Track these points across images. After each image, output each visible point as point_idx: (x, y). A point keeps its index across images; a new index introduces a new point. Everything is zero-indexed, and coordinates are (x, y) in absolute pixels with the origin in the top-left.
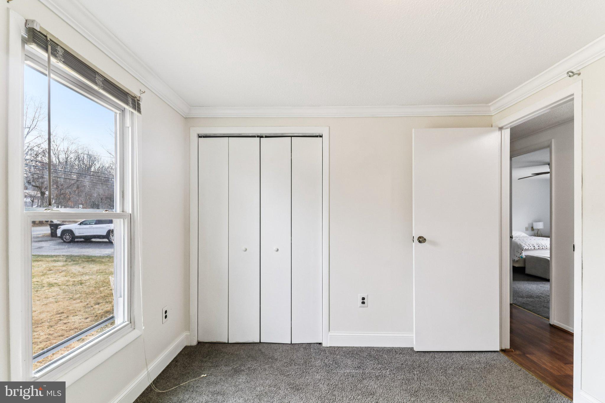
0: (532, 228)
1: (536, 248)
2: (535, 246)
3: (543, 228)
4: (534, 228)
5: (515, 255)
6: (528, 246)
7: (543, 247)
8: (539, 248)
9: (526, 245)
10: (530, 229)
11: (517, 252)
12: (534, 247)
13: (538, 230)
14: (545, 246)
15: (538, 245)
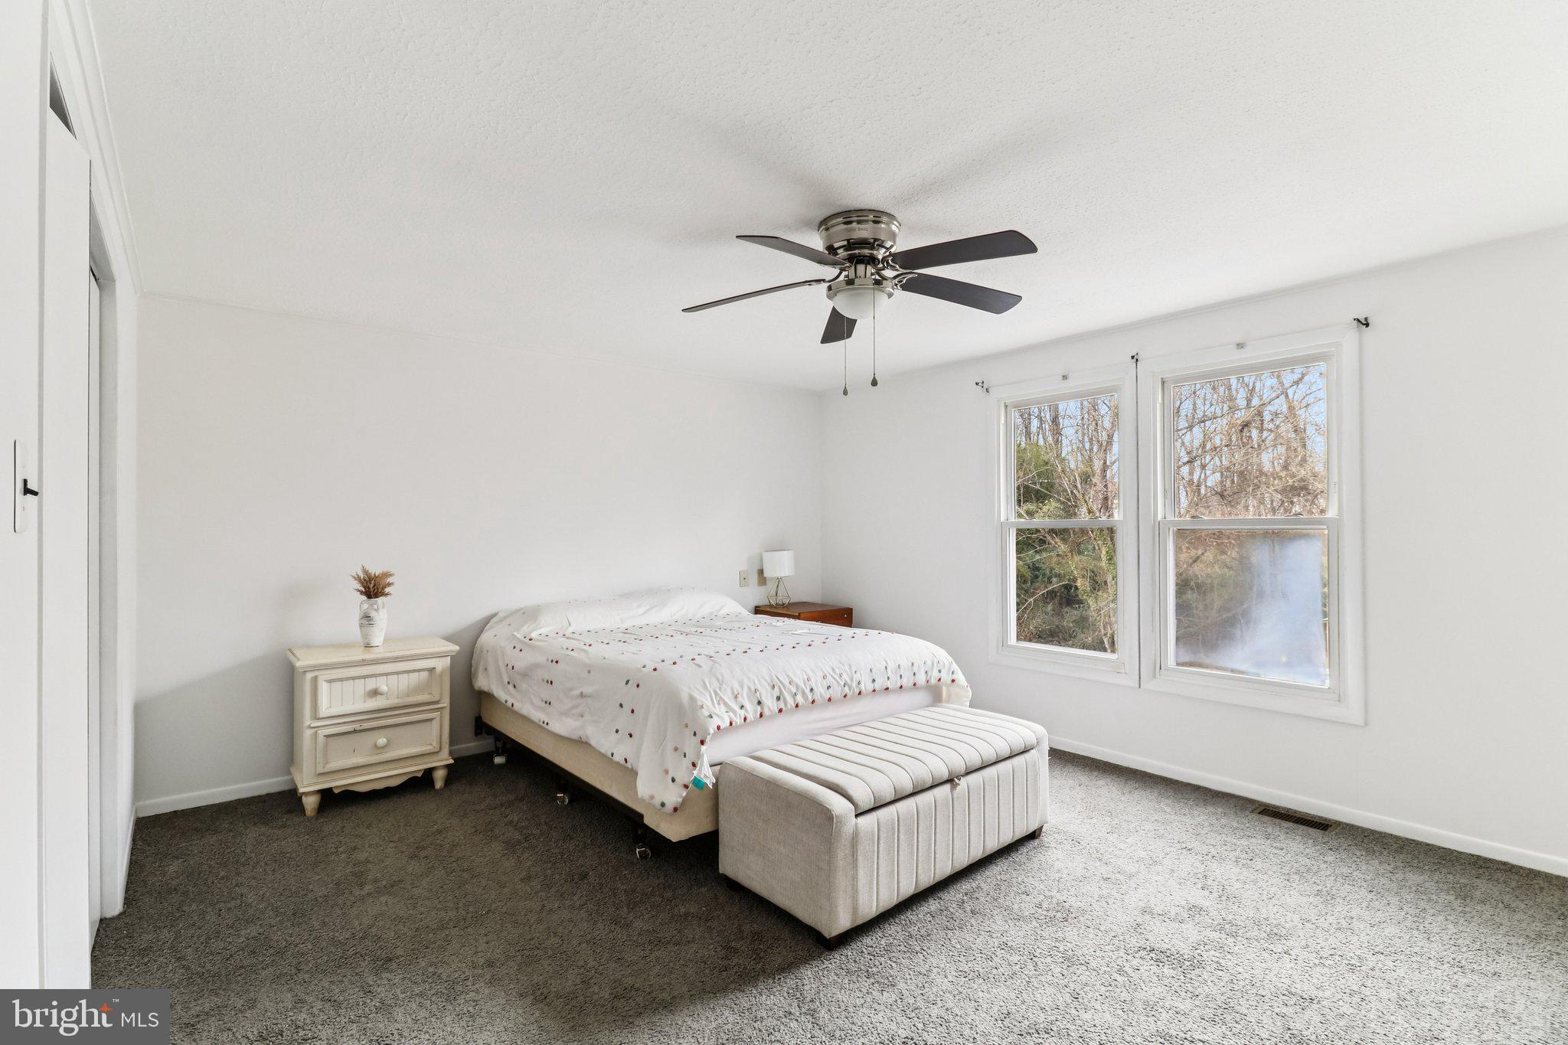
0: (761, 572)
1: (766, 712)
2: (764, 700)
3: (791, 574)
4: (767, 574)
5: (667, 772)
6: (729, 709)
7: (800, 699)
8: (782, 705)
9: (721, 701)
10: (754, 578)
11: (676, 749)
12: (759, 703)
13: (779, 580)
14: (807, 691)
15: (776, 692)
